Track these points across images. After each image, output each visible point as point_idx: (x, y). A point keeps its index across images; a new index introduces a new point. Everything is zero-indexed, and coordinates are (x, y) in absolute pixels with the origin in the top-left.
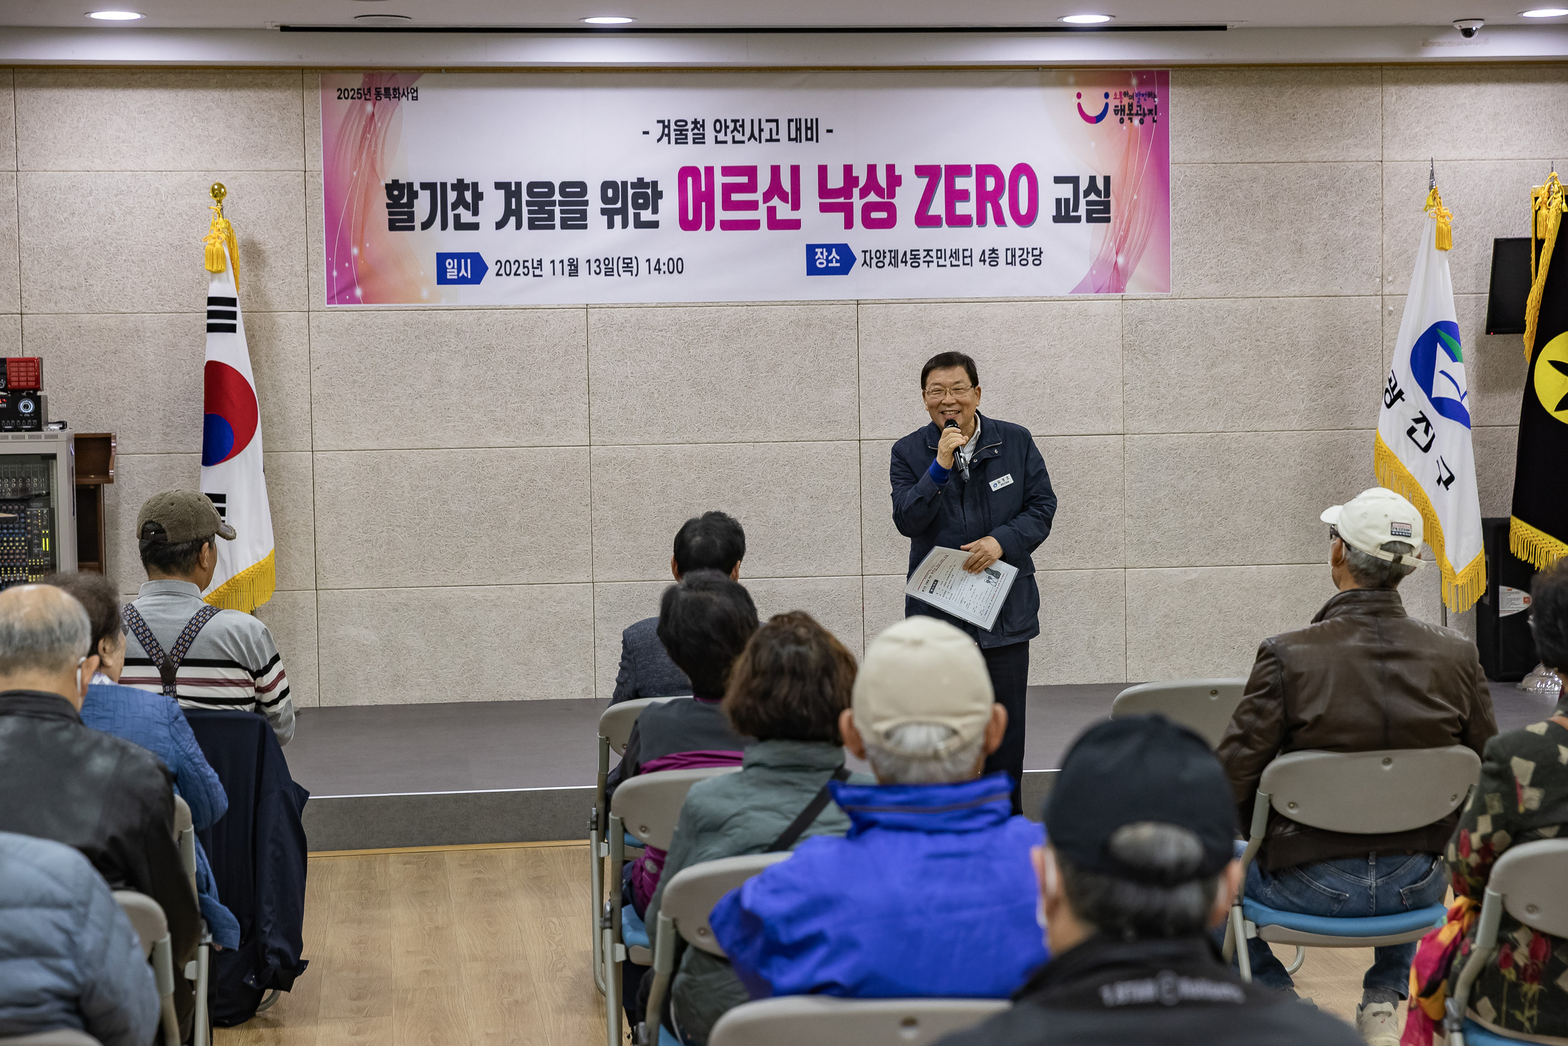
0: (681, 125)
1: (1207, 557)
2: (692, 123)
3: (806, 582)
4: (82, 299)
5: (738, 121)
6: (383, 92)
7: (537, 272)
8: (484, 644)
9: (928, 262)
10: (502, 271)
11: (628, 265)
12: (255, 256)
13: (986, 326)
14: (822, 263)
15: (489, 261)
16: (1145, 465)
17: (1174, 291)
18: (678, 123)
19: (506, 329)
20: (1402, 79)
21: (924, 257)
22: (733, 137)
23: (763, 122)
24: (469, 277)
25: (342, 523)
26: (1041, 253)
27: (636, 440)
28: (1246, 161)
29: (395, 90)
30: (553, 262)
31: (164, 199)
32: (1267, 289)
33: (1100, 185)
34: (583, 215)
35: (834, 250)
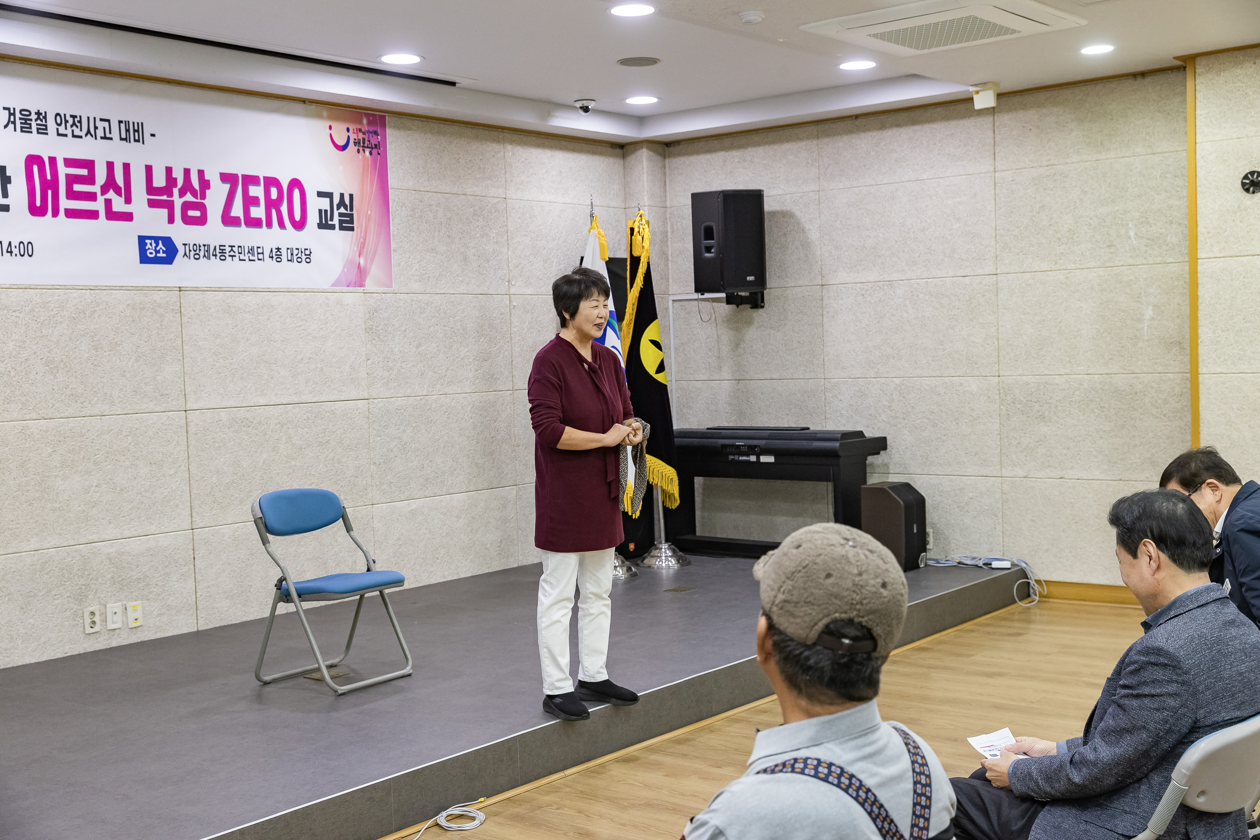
0: (26, 113)
1: (421, 491)
2: (36, 113)
3: (149, 540)
5: (76, 117)
9: (232, 256)
13: (275, 312)
14: (151, 253)
16: (382, 423)
17: (395, 287)
18: (23, 113)
21: (230, 252)
22: (73, 131)
23: (98, 120)
26: (311, 253)
28: (433, 190)
32: (448, 288)
33: (347, 201)
35: (160, 242)
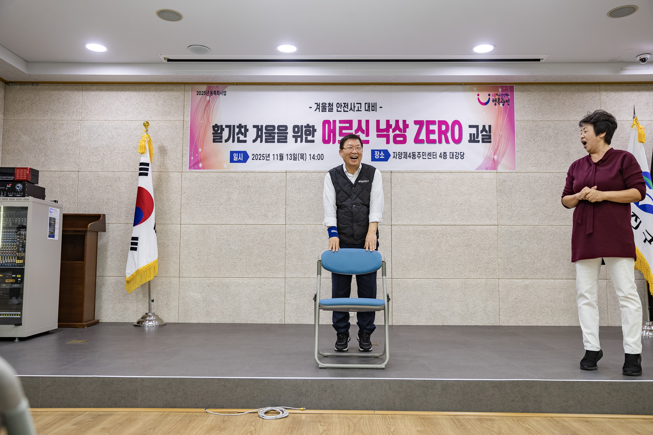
0: (324, 105)
1: (533, 275)
2: (328, 104)
4: (100, 166)
5: (346, 103)
6: (213, 93)
7: (268, 158)
8: (242, 301)
9: (419, 157)
10: (254, 158)
11: (302, 156)
12: (164, 151)
13: (442, 182)
14: (377, 157)
15: (250, 154)
16: (506, 238)
17: (517, 169)
19: (255, 180)
20: (608, 90)
21: (418, 155)
22: (344, 109)
23: (355, 104)
24: (242, 160)
25: (190, 252)
26: (464, 154)
27: (303, 223)
28: (546, 120)
29: (218, 91)
30: (274, 155)
31: (132, 130)
32: (555, 169)
33: (487, 128)
34: (286, 138)
35: (382, 152)
